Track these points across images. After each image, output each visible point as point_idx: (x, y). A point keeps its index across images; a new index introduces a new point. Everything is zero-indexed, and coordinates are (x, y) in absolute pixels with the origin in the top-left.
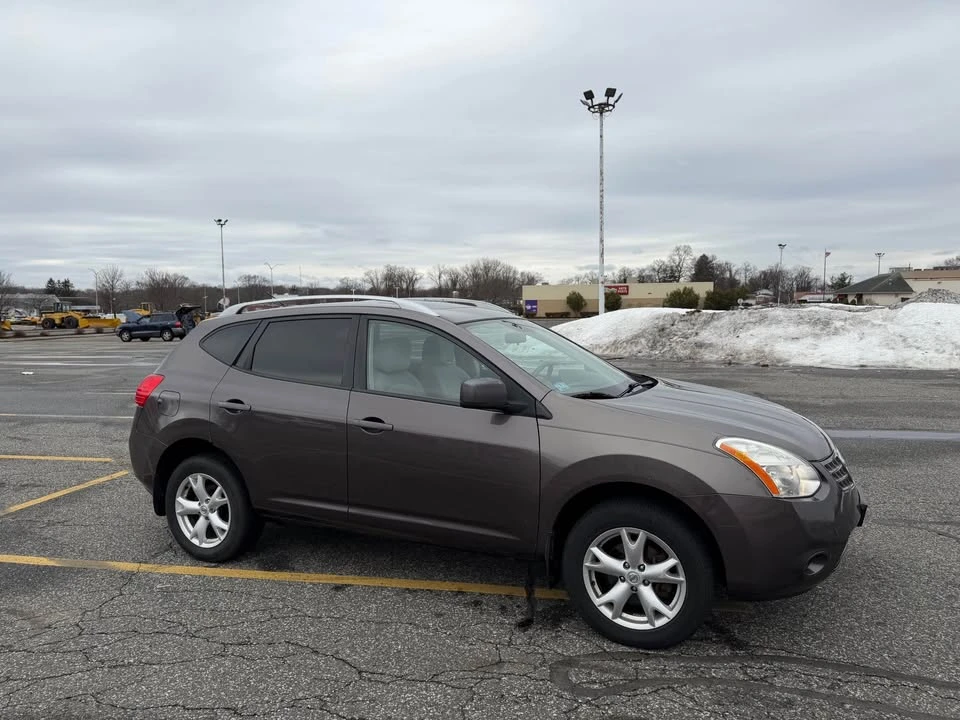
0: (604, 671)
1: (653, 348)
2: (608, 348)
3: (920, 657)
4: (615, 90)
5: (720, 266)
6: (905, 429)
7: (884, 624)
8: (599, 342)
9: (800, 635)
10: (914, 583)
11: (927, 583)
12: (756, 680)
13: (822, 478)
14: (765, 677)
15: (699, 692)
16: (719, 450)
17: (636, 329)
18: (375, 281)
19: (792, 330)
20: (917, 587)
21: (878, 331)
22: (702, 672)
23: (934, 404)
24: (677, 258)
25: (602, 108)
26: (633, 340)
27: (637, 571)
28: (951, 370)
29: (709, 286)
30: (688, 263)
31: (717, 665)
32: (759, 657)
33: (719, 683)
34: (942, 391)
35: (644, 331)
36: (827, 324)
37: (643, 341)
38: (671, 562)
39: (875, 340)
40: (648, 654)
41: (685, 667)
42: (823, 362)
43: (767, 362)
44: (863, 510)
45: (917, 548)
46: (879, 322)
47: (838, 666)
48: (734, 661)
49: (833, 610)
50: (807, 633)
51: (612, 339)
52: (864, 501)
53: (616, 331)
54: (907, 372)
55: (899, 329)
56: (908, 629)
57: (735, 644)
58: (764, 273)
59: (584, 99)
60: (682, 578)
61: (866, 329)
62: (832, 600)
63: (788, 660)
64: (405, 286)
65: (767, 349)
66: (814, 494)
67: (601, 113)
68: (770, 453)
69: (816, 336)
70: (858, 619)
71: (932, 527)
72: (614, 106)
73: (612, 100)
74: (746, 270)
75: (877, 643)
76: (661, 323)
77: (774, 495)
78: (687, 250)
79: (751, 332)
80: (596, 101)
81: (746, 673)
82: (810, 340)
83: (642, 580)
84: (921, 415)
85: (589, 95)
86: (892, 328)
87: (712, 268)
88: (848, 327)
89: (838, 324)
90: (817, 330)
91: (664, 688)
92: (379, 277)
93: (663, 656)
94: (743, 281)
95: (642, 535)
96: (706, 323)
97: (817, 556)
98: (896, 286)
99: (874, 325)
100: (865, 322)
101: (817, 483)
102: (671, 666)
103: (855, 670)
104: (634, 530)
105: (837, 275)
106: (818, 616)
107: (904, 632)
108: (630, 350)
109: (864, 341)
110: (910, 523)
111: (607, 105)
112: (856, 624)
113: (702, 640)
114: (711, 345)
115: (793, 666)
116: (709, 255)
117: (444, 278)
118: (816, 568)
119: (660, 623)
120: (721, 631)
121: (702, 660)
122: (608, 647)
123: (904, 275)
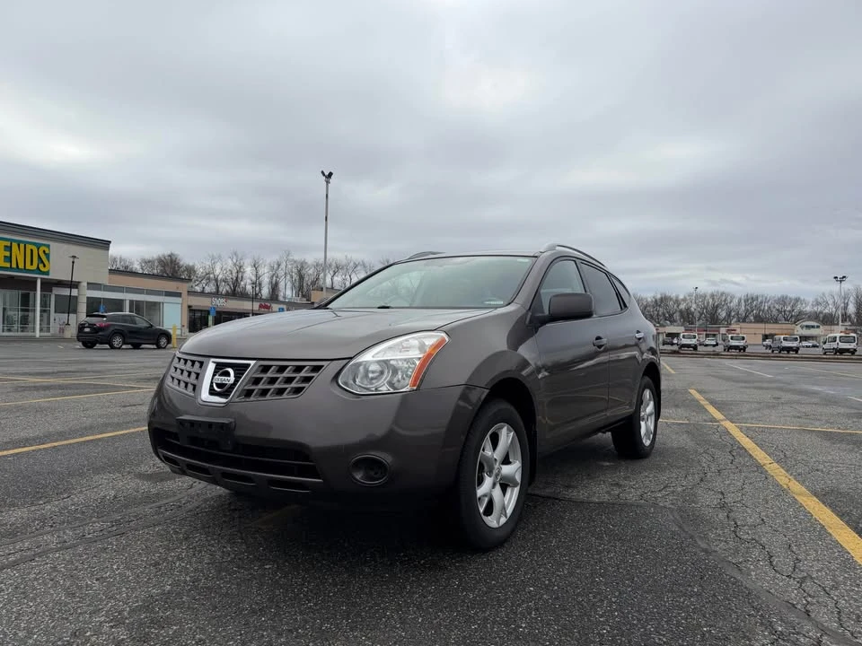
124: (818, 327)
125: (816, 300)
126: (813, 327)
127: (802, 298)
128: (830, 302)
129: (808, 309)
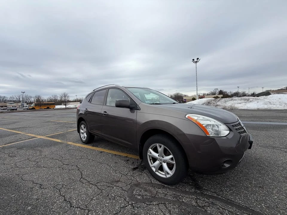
0: (146, 191)
3: (281, 209)
5: (224, 92)
6: (270, 122)
7: (263, 188)
9: (224, 187)
10: (276, 170)
11: (282, 171)
12: (200, 207)
13: (230, 130)
14: (205, 206)
15: (174, 209)
17: (203, 102)
19: (239, 102)
20: (278, 172)
21: (262, 101)
22: (180, 198)
23: (280, 116)
24: (215, 91)
25: (196, 62)
27: (162, 158)
28: (284, 109)
29: (222, 96)
30: (217, 92)
31: (187, 196)
32: (205, 195)
33: (184, 206)
34: (282, 114)
35: (205, 103)
36: (248, 100)
38: (171, 156)
39: (261, 103)
40: (164, 186)
41: (174, 194)
42: (247, 108)
43: (233, 108)
44: (251, 143)
45: (277, 156)
46: (263, 99)
47: (239, 207)
48: (194, 195)
49: (240, 178)
50: (227, 187)
52: (251, 139)
53: (199, 103)
54: (271, 110)
55: (268, 101)
56: (275, 192)
57: (198, 187)
58: (234, 93)
60: (174, 162)
61: (259, 101)
62: (240, 173)
63: (216, 198)
65: (233, 106)
66: (226, 136)
68: (208, 120)
69: (245, 102)
70: (251, 183)
71: (283, 149)
73: (198, 60)
74: (230, 93)
75: (259, 197)
76: (209, 101)
77: (208, 135)
78: (217, 89)
79: (229, 102)
81: (196, 202)
82: (244, 104)
83: (163, 161)
84: (276, 119)
86: (266, 100)
87: (223, 92)
88: (254, 100)
89: (251, 100)
90: (246, 101)
91: (162, 203)
93: (169, 188)
94: (230, 95)
95: (163, 146)
96: (219, 101)
97: (227, 160)
98: (267, 93)
99: (261, 100)
100: (259, 99)
101: (228, 132)
102: (170, 192)
103: (246, 211)
104: (161, 145)
105: (252, 92)
106: (234, 179)
107: (272, 193)
109: (258, 104)
110: (274, 148)
111: (197, 61)
112: (250, 186)
113: (185, 183)
114: (220, 105)
115: (218, 203)
116: (222, 90)
118: (227, 165)
119: (168, 176)
120: (194, 180)
121: (183, 192)
122: (153, 181)
123: (269, 92)
124: (14, 104)
125: (11, 97)
126: (12, 104)
127: (6, 96)
128: (15, 97)
129: (8, 99)
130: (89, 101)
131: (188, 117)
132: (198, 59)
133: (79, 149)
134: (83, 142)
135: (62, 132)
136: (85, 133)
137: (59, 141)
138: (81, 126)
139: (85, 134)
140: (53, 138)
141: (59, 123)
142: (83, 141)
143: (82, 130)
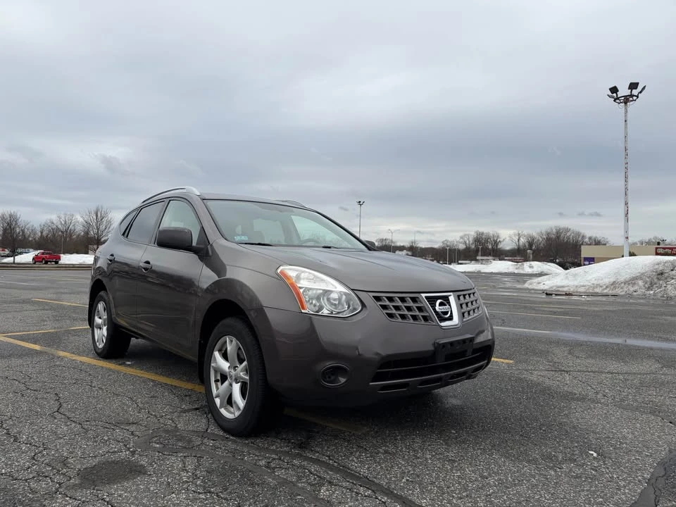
1: (649, 289)
2: (607, 287)
4: (638, 84)
8: (600, 282)
13: (363, 305)
16: (277, 274)
17: (635, 272)
18: (468, 242)
25: (627, 100)
26: (632, 281)
27: (233, 370)
35: (643, 274)
37: (641, 283)
38: (245, 364)
40: (227, 438)
41: (236, 450)
51: (612, 280)
53: (617, 273)
59: (610, 94)
60: (248, 378)
64: (490, 247)
67: (626, 103)
72: (637, 97)
73: (635, 92)
76: (661, 268)
77: (304, 311)
80: (620, 94)
81: (270, 462)
83: (234, 378)
85: (614, 90)
92: (471, 239)
95: (234, 341)
102: (228, 447)
104: (231, 338)
108: (626, 290)
111: (632, 96)
117: (523, 240)
119: (237, 414)
122: (212, 430)
130: (123, 234)
131: (281, 272)
132: (633, 86)
133: (79, 368)
134: (96, 352)
135: (55, 328)
136: (105, 325)
137: (37, 347)
138: (97, 305)
139: (105, 328)
140: (23, 340)
141: (52, 308)
142: (97, 350)
143: (100, 318)
